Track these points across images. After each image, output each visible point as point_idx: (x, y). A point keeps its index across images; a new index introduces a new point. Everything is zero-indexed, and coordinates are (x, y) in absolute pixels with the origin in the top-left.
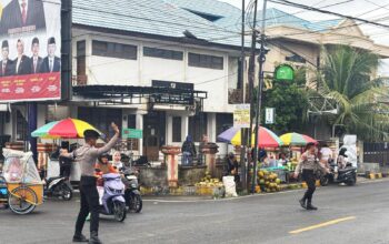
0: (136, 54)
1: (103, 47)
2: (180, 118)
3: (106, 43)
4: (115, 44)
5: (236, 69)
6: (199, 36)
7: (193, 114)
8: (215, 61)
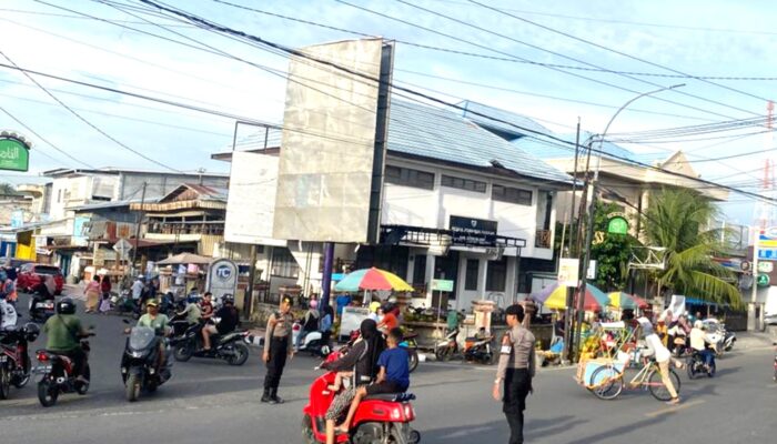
0: (433, 182)
1: (396, 173)
2: (477, 261)
3: (399, 169)
4: (410, 170)
5: (545, 204)
6: (508, 166)
7: (495, 258)
8: (523, 195)
